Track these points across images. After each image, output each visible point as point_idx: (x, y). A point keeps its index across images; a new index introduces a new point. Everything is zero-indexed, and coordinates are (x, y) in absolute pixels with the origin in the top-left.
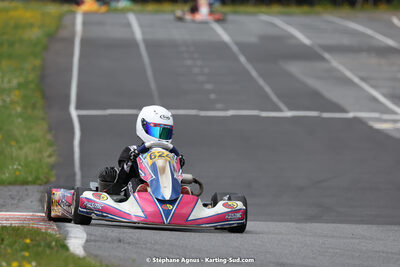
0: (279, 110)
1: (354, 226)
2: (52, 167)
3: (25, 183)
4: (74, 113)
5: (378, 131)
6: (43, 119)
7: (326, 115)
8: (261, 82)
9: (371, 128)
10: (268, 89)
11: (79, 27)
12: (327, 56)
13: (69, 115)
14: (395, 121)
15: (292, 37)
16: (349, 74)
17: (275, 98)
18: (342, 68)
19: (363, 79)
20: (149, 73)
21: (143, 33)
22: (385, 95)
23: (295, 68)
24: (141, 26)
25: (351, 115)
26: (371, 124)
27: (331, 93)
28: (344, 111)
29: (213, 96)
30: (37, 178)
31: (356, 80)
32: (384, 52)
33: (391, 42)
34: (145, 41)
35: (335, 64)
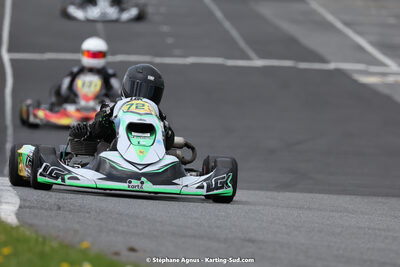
0: (248, 58)
1: (334, 197)
4: (6, 56)
5: (364, 86)
7: (303, 65)
8: (227, 25)
9: (356, 82)
10: (235, 33)
14: (384, 74)
16: (330, 18)
17: (242, 44)
18: (323, 11)
19: (347, 24)
22: (372, 44)
23: (268, 10)
25: (332, 66)
26: (356, 77)
27: (311, 40)
28: (323, 60)
29: (170, 41)
31: (339, 25)
35: (314, 5)
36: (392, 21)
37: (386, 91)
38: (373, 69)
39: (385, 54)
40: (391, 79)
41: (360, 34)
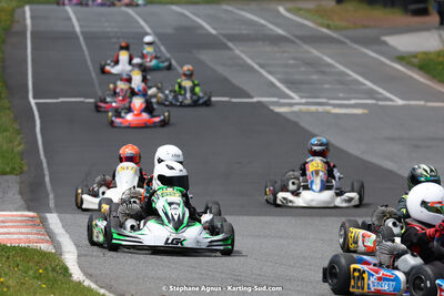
2: (22, 154)
3: (4, 173)
4: (33, 102)
5: (278, 114)
6: (9, 108)
7: (234, 100)
9: (272, 111)
11: (29, 22)
12: (230, 44)
13: (29, 103)
14: (291, 105)
15: (201, 27)
16: (249, 61)
18: (243, 56)
19: (261, 66)
20: (89, 63)
21: (81, 26)
22: (279, 80)
23: (206, 57)
24: (78, 20)
25: (255, 100)
26: (272, 108)
27: (238, 80)
28: (252, 97)
30: (14, 169)
31: (256, 67)
32: (276, 40)
33: (280, 31)
34: (82, 33)
35: (237, 52)
36: (291, 62)
37: (294, 119)
38: (282, 101)
39: (288, 88)
40: (296, 108)
41: (270, 73)
